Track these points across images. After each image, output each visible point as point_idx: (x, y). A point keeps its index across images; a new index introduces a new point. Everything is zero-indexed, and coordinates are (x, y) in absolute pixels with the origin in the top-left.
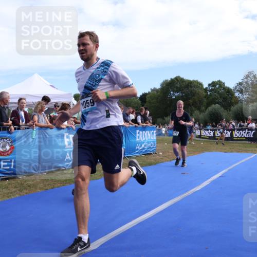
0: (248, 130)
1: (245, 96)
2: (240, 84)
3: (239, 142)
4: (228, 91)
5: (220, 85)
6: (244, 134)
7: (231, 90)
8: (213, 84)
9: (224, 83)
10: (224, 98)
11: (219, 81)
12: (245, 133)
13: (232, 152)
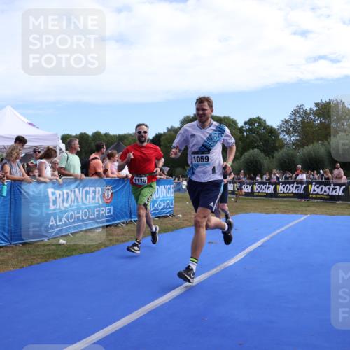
0: (297, 184)
1: (292, 138)
2: (287, 122)
3: (285, 199)
4: (271, 131)
5: (259, 123)
6: (291, 188)
7: (275, 129)
8: (251, 122)
9: (265, 121)
10: (265, 141)
11: (258, 118)
12: (293, 187)
13: (275, 212)
